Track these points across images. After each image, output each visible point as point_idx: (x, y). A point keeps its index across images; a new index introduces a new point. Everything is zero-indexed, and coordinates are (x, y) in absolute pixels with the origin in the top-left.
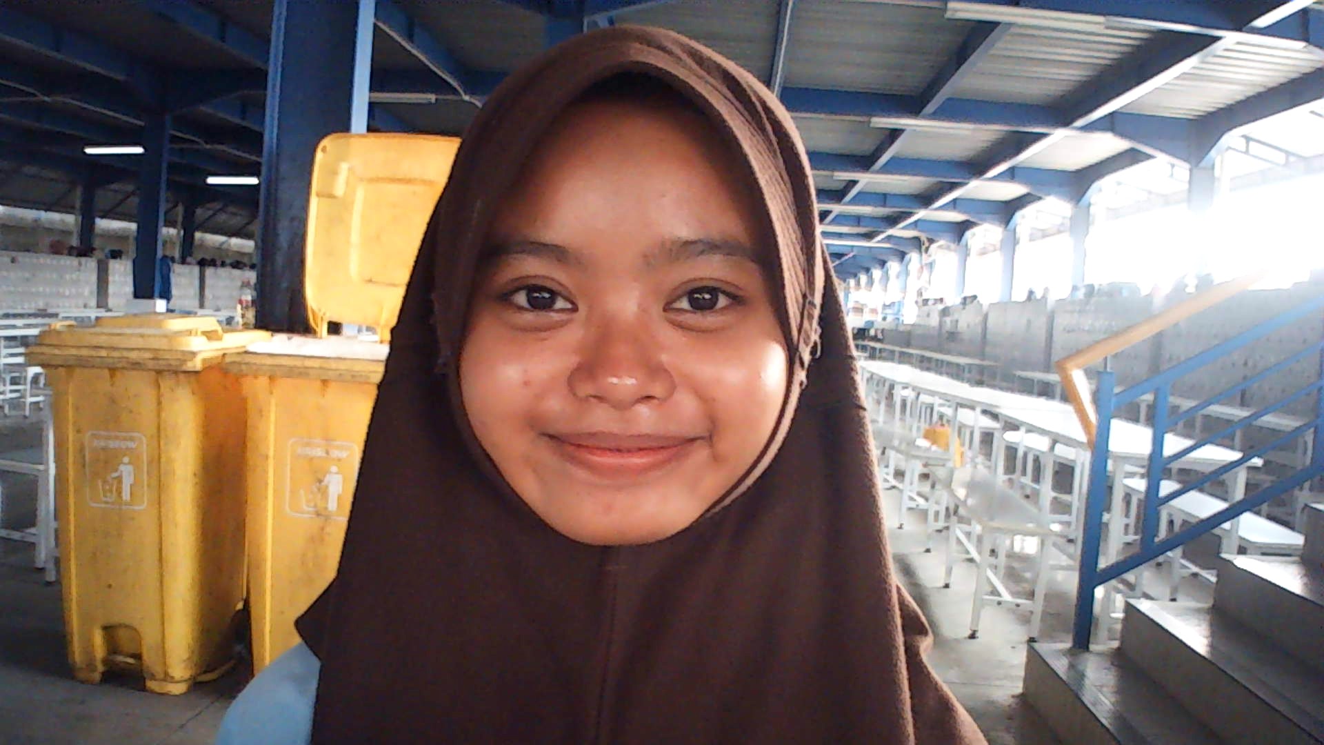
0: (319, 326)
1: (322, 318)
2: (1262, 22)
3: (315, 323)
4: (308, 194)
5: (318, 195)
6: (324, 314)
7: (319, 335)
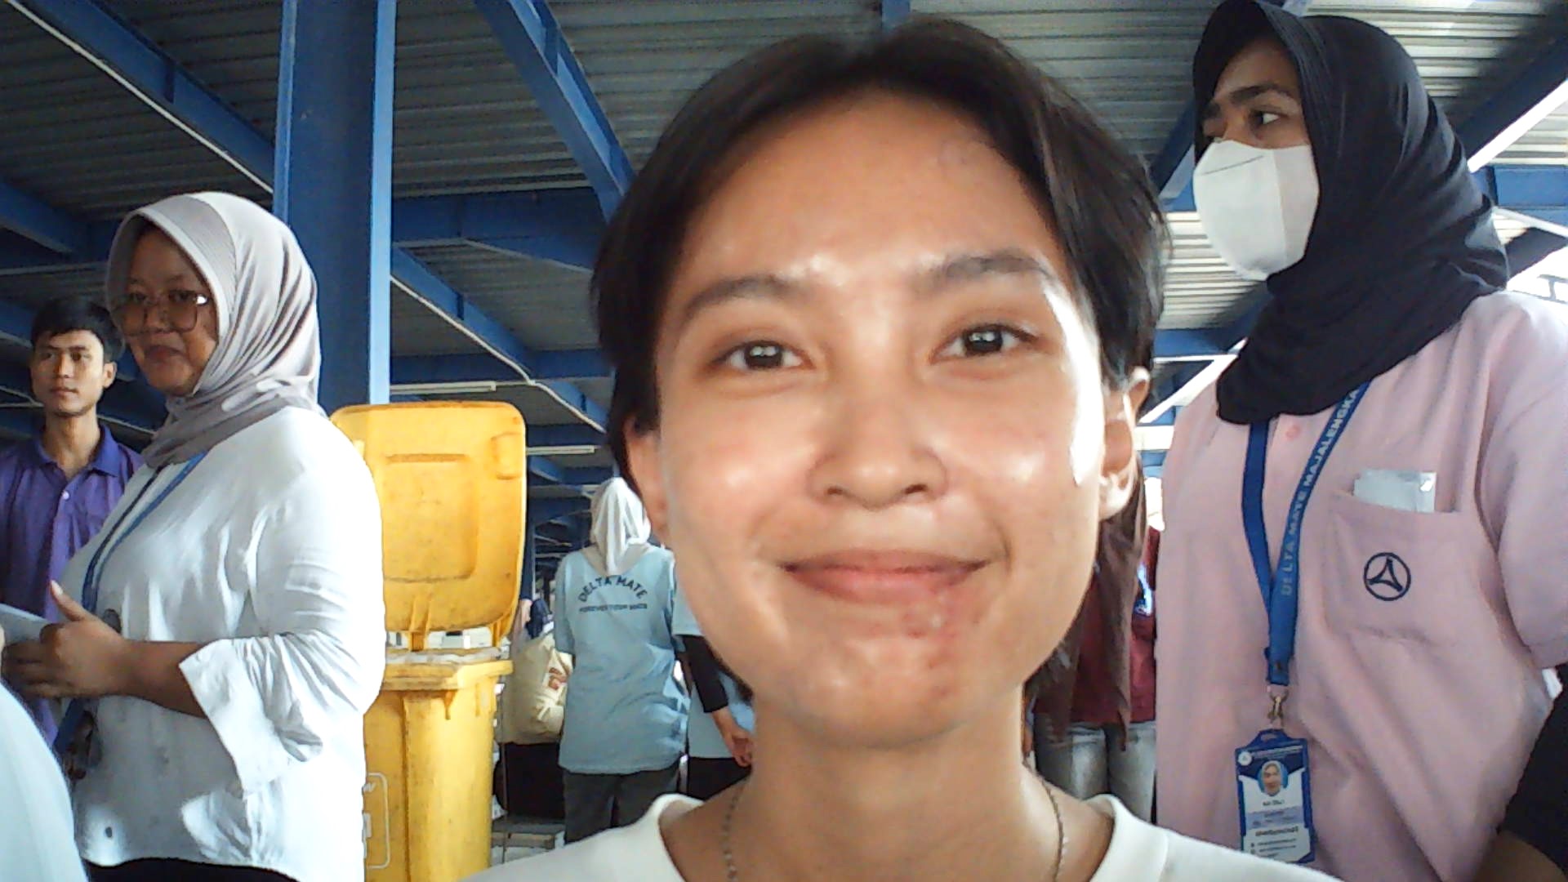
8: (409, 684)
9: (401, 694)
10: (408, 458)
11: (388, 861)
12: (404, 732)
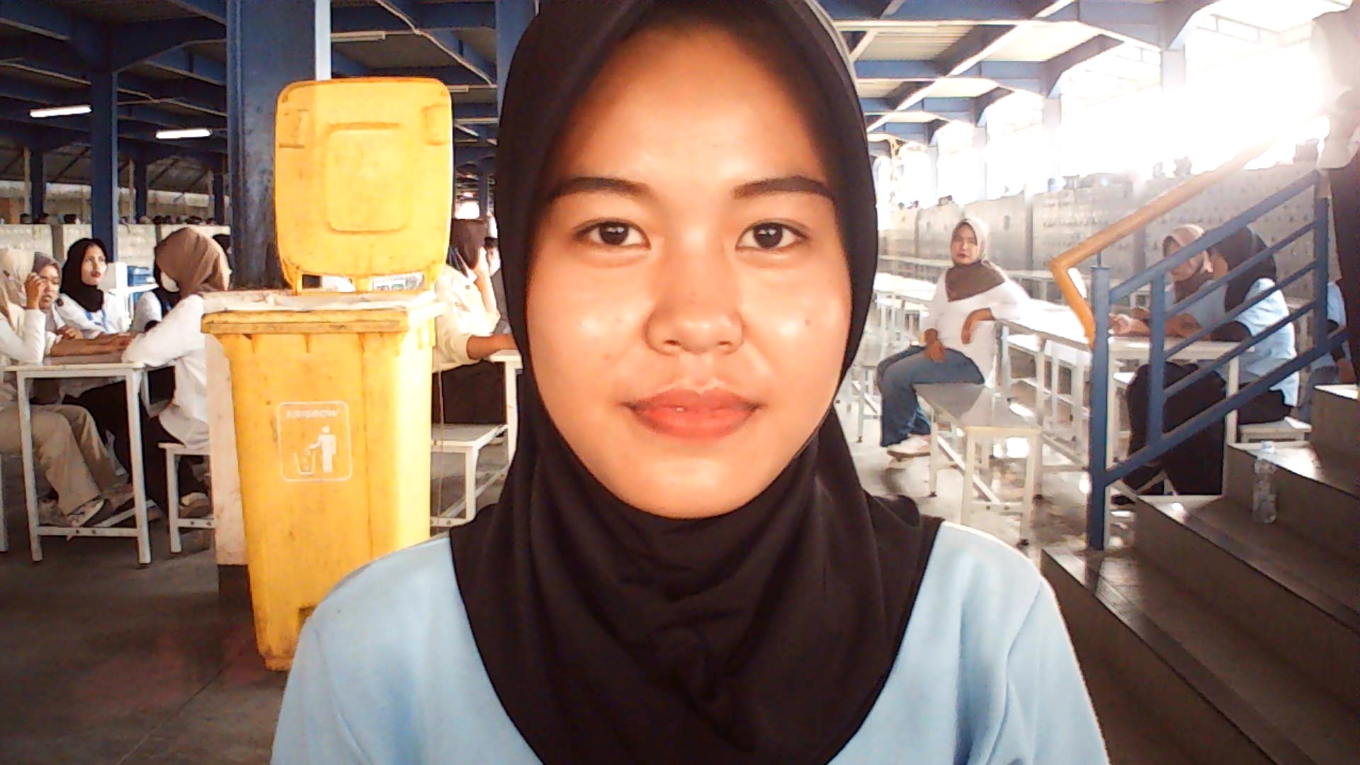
0: (294, 279)
1: (296, 273)
5: (283, 146)
6: (298, 268)
7: (294, 290)
8: (368, 327)
9: (362, 335)
10: (349, 126)
11: (351, 472)
12: (363, 369)
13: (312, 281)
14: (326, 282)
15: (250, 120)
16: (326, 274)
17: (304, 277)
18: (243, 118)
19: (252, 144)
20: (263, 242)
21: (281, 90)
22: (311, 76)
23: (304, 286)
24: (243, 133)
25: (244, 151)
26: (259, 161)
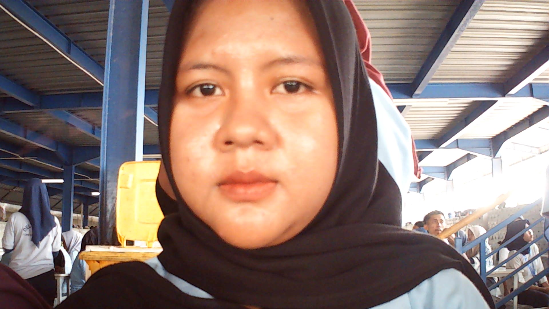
0: (123, 242)
1: (124, 239)
2: (513, 91)
3: (121, 241)
4: (116, 187)
5: (121, 188)
6: (125, 237)
7: (122, 246)
10: (148, 180)
13: (130, 243)
14: (136, 244)
15: (109, 177)
16: (136, 240)
17: (127, 241)
18: (106, 176)
19: (109, 187)
20: (112, 226)
21: (121, 165)
22: (134, 160)
23: (127, 245)
24: (106, 182)
25: (106, 189)
26: (112, 193)
